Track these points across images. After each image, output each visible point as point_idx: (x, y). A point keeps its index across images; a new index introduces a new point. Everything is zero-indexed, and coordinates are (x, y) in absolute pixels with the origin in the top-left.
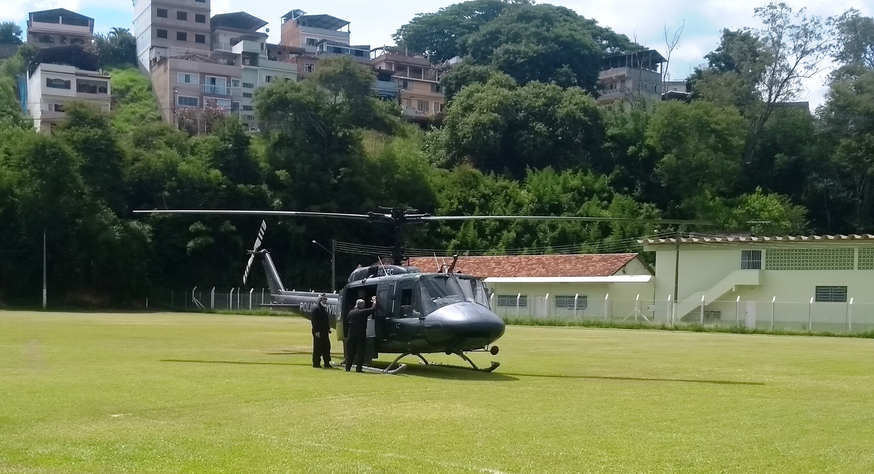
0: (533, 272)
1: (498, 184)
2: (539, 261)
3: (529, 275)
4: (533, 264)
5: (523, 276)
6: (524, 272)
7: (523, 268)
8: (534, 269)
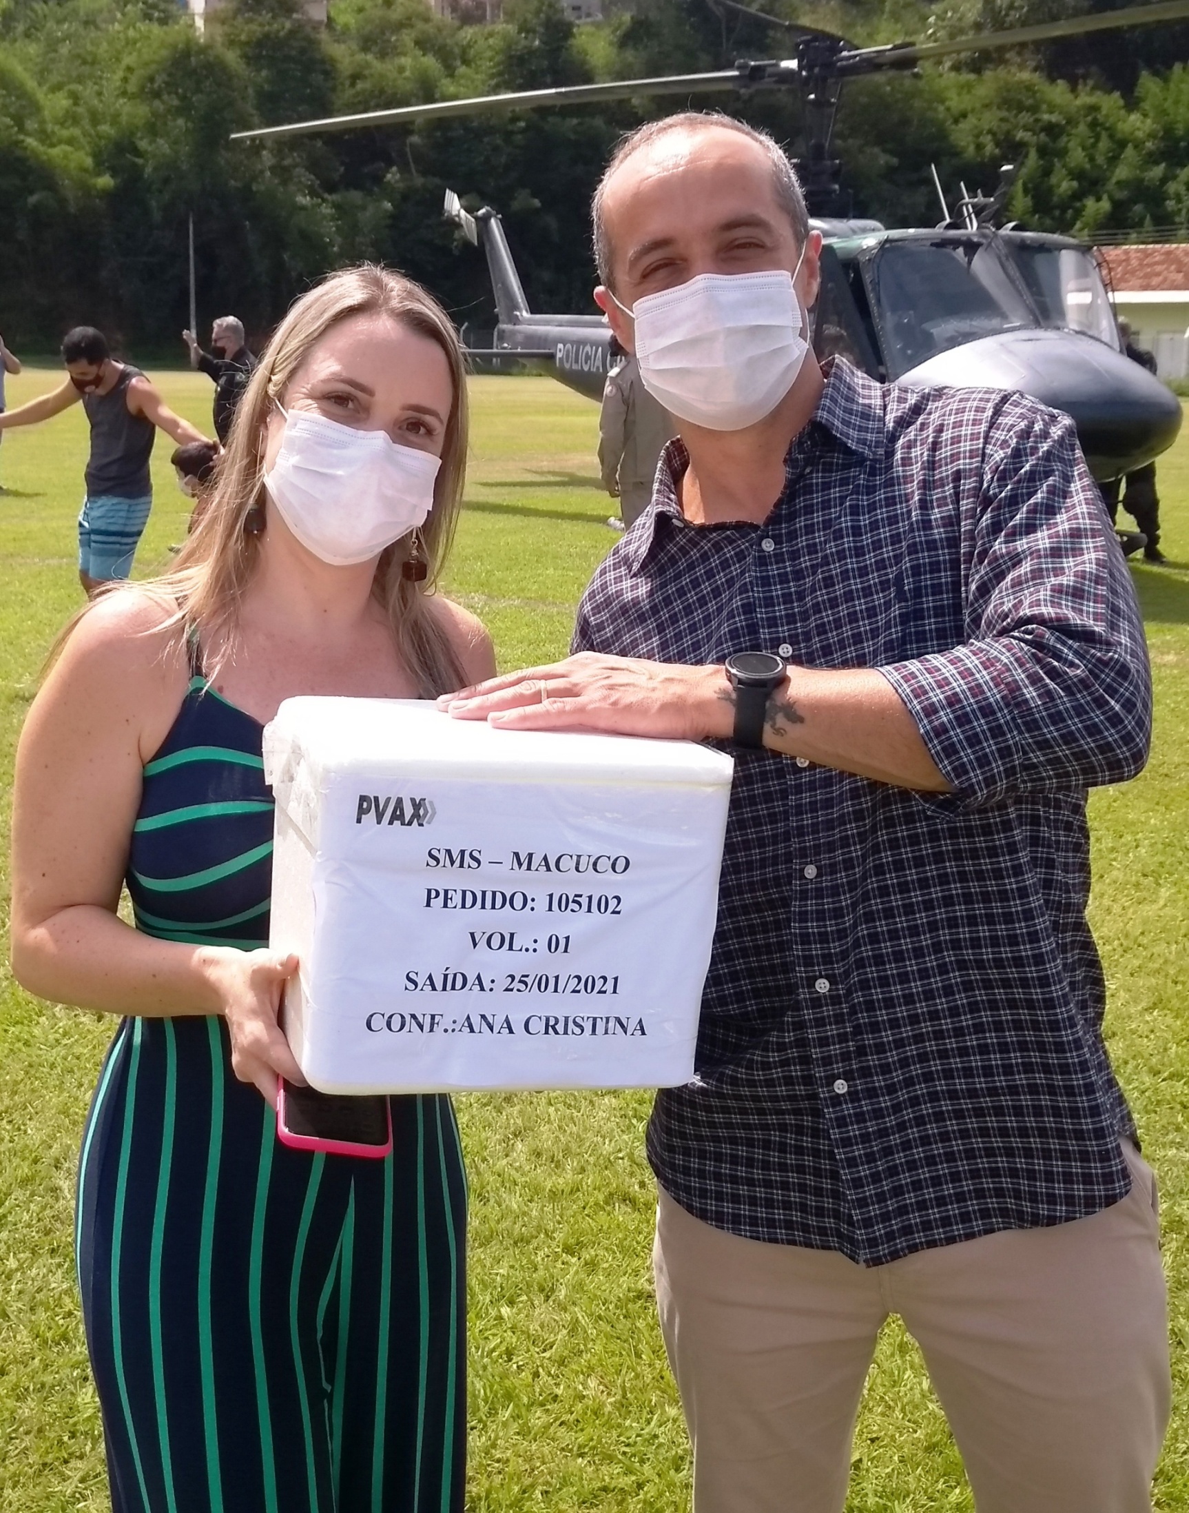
0: (1155, 281)
1: (1078, 102)
2: (1169, 256)
3: (1146, 288)
4: (1157, 263)
5: (1132, 289)
6: (1135, 282)
7: (1133, 272)
8: (1158, 274)
